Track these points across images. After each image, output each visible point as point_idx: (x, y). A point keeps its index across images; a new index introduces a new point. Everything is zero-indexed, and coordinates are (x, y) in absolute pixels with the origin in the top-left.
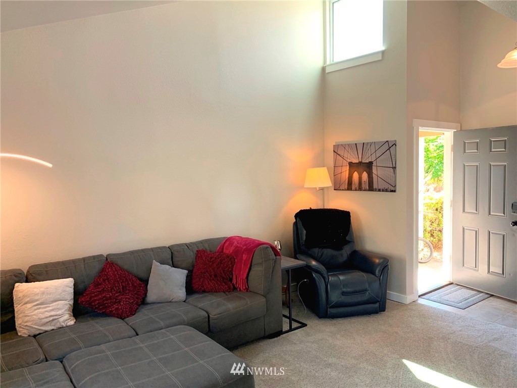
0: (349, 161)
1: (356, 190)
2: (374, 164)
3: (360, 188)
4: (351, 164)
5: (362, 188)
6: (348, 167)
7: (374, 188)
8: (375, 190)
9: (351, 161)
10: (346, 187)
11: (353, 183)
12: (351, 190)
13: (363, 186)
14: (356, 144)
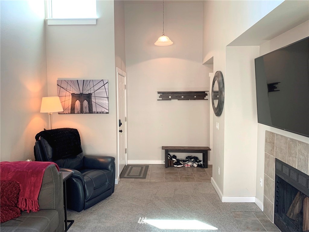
0: (71, 92)
1: (78, 113)
2: (93, 95)
3: (82, 112)
4: (73, 95)
5: (83, 111)
6: (71, 97)
7: (93, 111)
8: (94, 113)
9: (73, 92)
10: (70, 111)
11: (76, 108)
12: (74, 113)
13: (84, 110)
14: (77, 80)
